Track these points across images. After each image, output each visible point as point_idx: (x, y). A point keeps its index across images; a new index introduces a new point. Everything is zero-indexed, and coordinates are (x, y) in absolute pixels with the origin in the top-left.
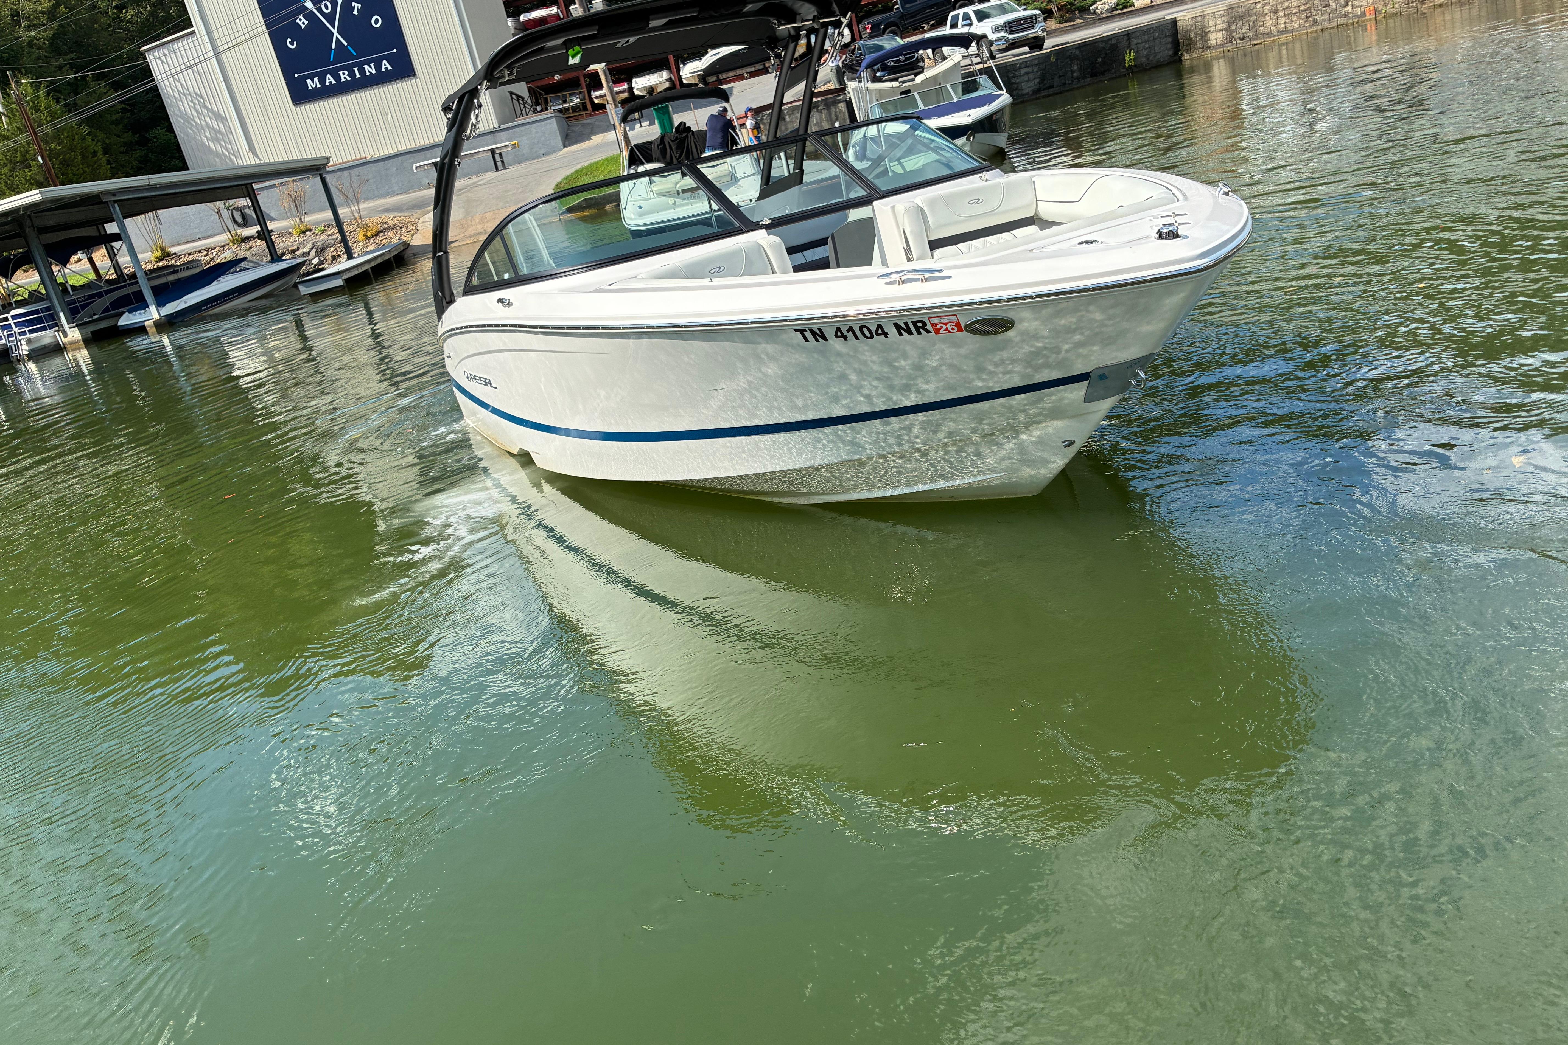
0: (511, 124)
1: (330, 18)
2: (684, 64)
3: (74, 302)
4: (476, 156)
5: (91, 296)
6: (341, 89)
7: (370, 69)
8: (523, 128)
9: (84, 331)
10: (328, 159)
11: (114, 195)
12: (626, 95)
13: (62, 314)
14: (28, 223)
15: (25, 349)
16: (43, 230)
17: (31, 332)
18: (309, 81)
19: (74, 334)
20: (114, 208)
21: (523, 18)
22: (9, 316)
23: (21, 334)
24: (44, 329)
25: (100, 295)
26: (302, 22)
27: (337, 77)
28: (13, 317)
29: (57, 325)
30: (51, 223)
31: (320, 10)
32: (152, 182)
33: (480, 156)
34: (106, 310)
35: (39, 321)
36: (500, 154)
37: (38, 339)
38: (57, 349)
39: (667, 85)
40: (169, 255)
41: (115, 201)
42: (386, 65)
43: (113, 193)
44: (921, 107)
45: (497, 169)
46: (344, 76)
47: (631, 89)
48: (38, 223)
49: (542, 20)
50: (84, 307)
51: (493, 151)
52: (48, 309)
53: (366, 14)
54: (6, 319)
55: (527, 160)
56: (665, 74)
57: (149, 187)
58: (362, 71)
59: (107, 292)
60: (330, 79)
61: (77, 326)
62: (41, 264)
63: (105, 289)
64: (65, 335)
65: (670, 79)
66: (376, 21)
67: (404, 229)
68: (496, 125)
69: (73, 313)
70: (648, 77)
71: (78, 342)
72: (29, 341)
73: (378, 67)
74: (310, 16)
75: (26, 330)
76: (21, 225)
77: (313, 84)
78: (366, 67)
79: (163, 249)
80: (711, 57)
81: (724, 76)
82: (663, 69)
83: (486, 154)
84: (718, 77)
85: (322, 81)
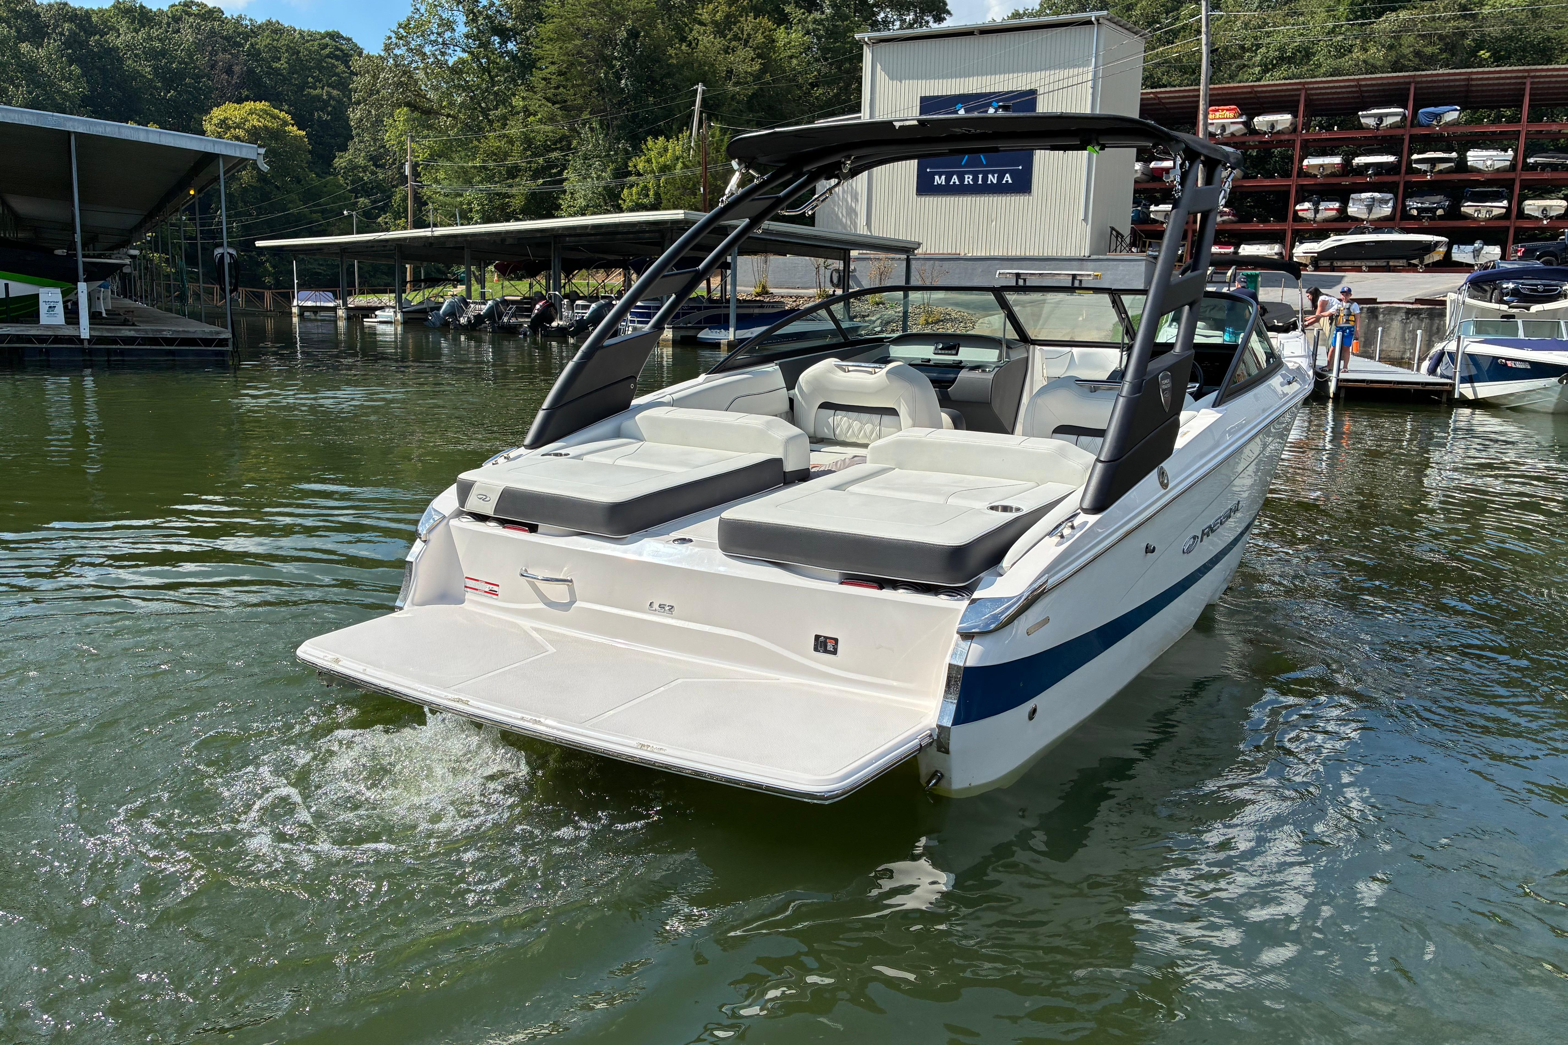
0: (1101, 257)
2: (1301, 243)
4: (1058, 278)
5: (693, 308)
6: (961, 190)
7: (992, 179)
8: (1111, 263)
9: (677, 334)
10: (919, 245)
17: (639, 322)
18: (937, 177)
19: (669, 335)
21: (1153, 165)
23: (632, 322)
25: (699, 309)
27: (961, 179)
33: (1061, 277)
34: (699, 322)
35: (648, 315)
36: (1081, 282)
39: (1276, 257)
40: (767, 293)
42: (1008, 178)
46: (968, 179)
47: (1235, 254)
51: (1074, 277)
56: (1277, 248)
58: (985, 179)
59: (706, 308)
60: (955, 179)
61: (674, 329)
64: (662, 333)
65: (1281, 254)
68: (1087, 254)
69: (675, 317)
70: (1258, 246)
71: (668, 340)
72: (635, 329)
73: (1000, 178)
75: (636, 319)
76: (663, 236)
77: (939, 180)
78: (990, 176)
79: (764, 287)
80: (1331, 242)
81: (1339, 264)
82: (1276, 243)
83: (1066, 277)
84: (1332, 263)
85: (948, 180)
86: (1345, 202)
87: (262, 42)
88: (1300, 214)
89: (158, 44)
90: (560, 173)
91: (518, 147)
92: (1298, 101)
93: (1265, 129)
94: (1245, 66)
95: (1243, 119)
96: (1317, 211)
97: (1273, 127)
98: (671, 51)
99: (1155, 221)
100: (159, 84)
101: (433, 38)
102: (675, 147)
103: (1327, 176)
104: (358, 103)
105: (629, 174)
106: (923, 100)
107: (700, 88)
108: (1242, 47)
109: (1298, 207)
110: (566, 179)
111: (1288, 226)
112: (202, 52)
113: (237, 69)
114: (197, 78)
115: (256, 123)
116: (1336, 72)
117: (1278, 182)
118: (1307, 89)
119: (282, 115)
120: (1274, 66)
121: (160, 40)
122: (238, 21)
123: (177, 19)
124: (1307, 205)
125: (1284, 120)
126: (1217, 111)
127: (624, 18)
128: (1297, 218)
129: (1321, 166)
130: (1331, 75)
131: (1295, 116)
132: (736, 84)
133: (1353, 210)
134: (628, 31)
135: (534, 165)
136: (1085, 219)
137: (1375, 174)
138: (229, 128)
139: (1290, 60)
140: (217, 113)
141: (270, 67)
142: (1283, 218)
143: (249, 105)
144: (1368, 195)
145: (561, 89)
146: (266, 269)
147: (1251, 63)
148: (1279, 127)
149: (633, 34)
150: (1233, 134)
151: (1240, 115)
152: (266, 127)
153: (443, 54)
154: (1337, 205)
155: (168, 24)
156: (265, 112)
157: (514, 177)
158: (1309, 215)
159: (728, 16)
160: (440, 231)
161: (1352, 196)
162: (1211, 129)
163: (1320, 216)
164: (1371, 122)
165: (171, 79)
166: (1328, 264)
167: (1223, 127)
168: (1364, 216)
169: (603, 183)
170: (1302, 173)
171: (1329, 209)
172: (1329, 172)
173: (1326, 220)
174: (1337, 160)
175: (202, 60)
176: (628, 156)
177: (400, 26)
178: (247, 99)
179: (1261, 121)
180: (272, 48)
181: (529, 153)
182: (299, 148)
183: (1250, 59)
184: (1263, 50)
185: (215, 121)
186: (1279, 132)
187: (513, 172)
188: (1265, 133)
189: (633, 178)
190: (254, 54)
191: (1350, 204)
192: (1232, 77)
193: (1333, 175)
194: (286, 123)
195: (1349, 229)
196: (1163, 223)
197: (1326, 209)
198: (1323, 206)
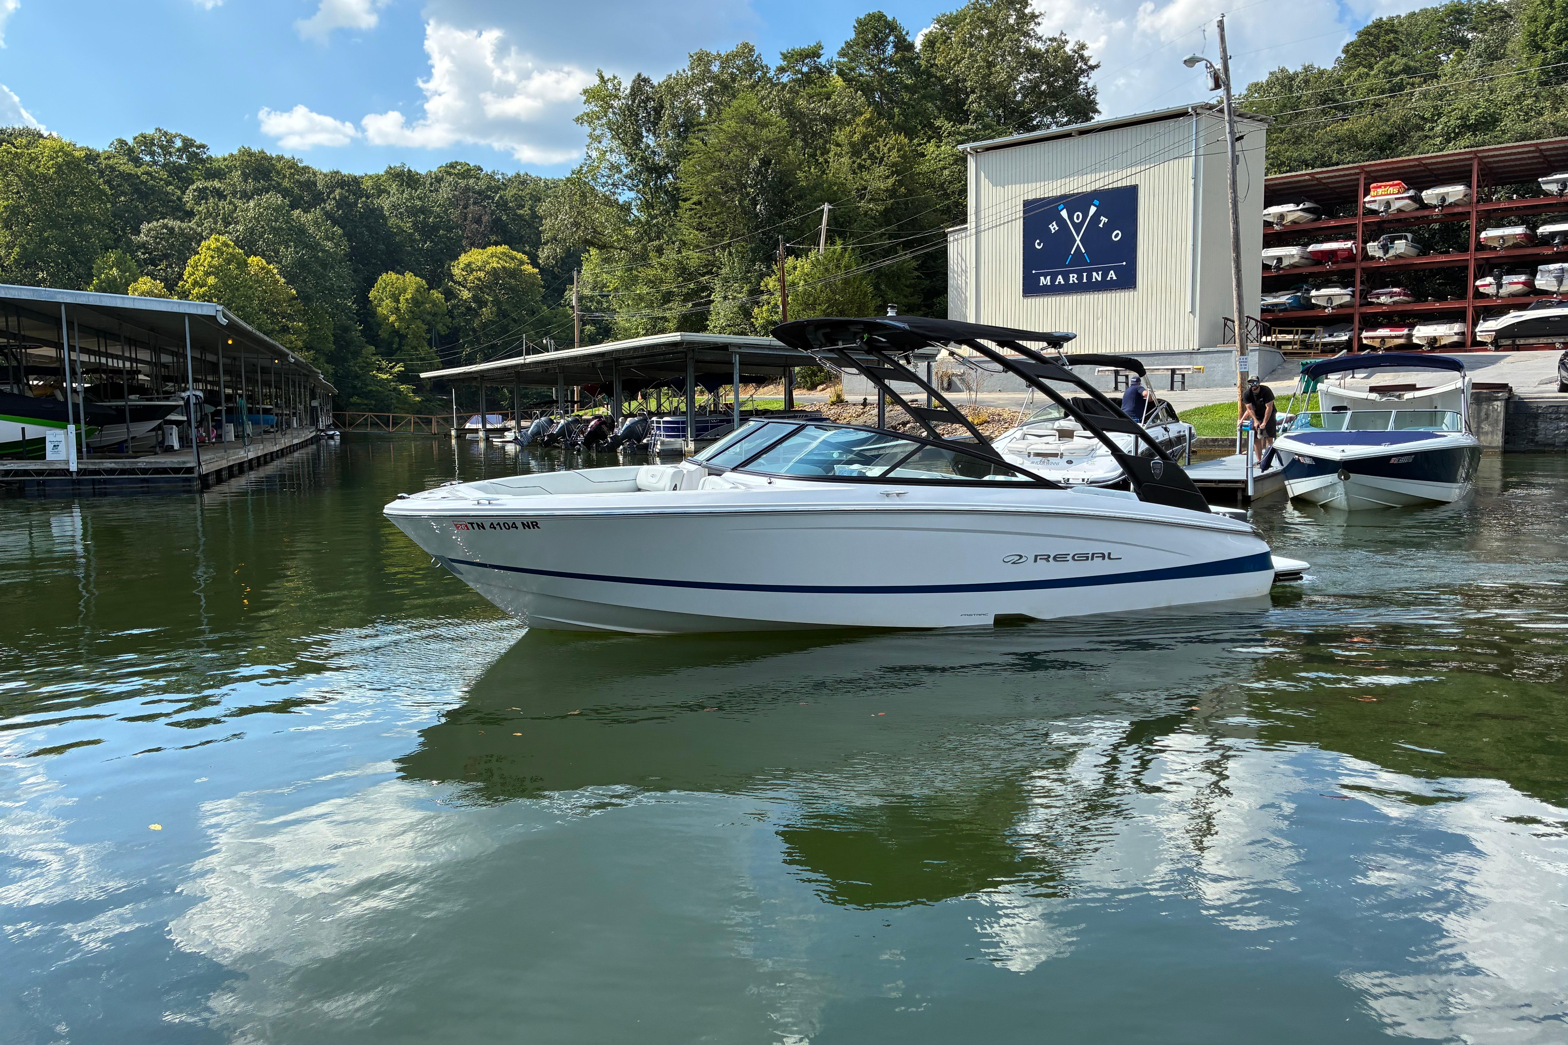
0: (1211, 349)
1: (1078, 227)
2: (1485, 320)
3: (707, 421)
4: (1156, 373)
5: (722, 421)
6: (1067, 289)
7: (1097, 276)
8: (1222, 355)
9: (699, 445)
11: (739, 347)
12: (1401, 341)
13: (689, 428)
14: (690, 355)
15: (660, 447)
16: (699, 363)
17: (668, 436)
18: (1042, 278)
19: (691, 446)
20: (735, 357)
21: (1311, 248)
22: (661, 420)
23: (664, 436)
24: (677, 436)
26: (1054, 227)
27: (1066, 279)
28: (664, 422)
29: (684, 436)
30: (708, 359)
31: (1071, 217)
33: (1160, 372)
35: (676, 429)
36: (1183, 375)
37: (670, 443)
38: (679, 454)
39: (1456, 338)
40: (842, 401)
41: (737, 352)
42: (1112, 275)
44: (1344, 427)
45: (1172, 389)
46: (1073, 278)
47: (1409, 336)
48: (697, 356)
49: (1333, 253)
50: (713, 427)
51: (1173, 371)
52: (683, 422)
53: (1110, 229)
54: (659, 422)
55: (1216, 386)
56: (1457, 327)
58: (1090, 277)
60: (1060, 279)
61: (695, 440)
64: (686, 444)
65: (1463, 333)
66: (1117, 235)
68: (1196, 347)
70: (1435, 327)
72: (662, 443)
73: (1104, 276)
74: (1061, 222)
75: (666, 433)
77: (1044, 281)
78: (1094, 274)
79: (839, 396)
80: (1511, 318)
81: (1522, 342)
82: (1457, 322)
83: (1166, 372)
84: (1514, 342)
85: (1053, 280)
86: (1534, 274)
87: (509, 193)
88: (1481, 289)
89: (419, 203)
90: (709, 295)
91: (670, 274)
92: (1471, 171)
93: (1435, 202)
94: (1426, 137)
95: (1411, 193)
96: (1500, 286)
97: (1443, 199)
98: (800, 174)
99: (1315, 306)
100: (418, 238)
101: (604, 180)
102: (804, 265)
103: (1509, 247)
104: (546, 244)
105: (762, 292)
106: (1026, 203)
107: (826, 207)
108: (1423, 118)
109: (1478, 283)
110: (713, 301)
111: (1469, 304)
112: (456, 206)
113: (485, 219)
114: (449, 229)
115: (495, 265)
116: (1524, 136)
117: (1455, 257)
118: (1480, 158)
119: (519, 255)
120: (1457, 135)
121: (420, 199)
122: (491, 177)
123: (439, 180)
124: (1489, 280)
125: (1455, 192)
126: (1380, 187)
127: (758, 148)
128: (1479, 295)
129: (1502, 237)
130: (1517, 141)
131: (1469, 186)
132: (869, 201)
133: (1541, 282)
134: (760, 160)
135: (685, 290)
136: (1193, 312)
137: (1564, 243)
138: (472, 271)
139: (1474, 128)
140: (464, 259)
141: (516, 214)
142: (1462, 296)
143: (491, 249)
144: (1557, 266)
145: (704, 218)
146: (504, 394)
147: (1431, 134)
148: (1450, 200)
149: (765, 162)
150: (1399, 210)
151: (1409, 189)
152: (504, 267)
153: (614, 193)
154: (1523, 278)
155: (431, 184)
156: (504, 254)
157: (669, 301)
158: (1491, 290)
159: (864, 137)
160: (532, 358)
161: (1540, 267)
162: (1374, 207)
163: (1503, 291)
164: (1554, 188)
165: (428, 231)
166: (1509, 342)
167: (1388, 204)
168: (1555, 289)
169: (738, 303)
170: (1481, 247)
171: (1514, 283)
172: (1510, 243)
173: (1512, 295)
174: (1520, 230)
175: (455, 214)
176: (762, 276)
177: (573, 173)
178: (489, 244)
179: (1430, 195)
180: (517, 197)
181: (681, 279)
182: (533, 284)
183: (1432, 129)
184: (1444, 119)
185: (462, 266)
186: (1450, 204)
187: (667, 297)
188: (1435, 207)
189: (765, 297)
190: (503, 205)
191: (1538, 277)
192: (1413, 150)
193: (1515, 246)
194: (522, 263)
195: (1530, 304)
196: (1325, 308)
197: (1510, 283)
198: (1506, 279)
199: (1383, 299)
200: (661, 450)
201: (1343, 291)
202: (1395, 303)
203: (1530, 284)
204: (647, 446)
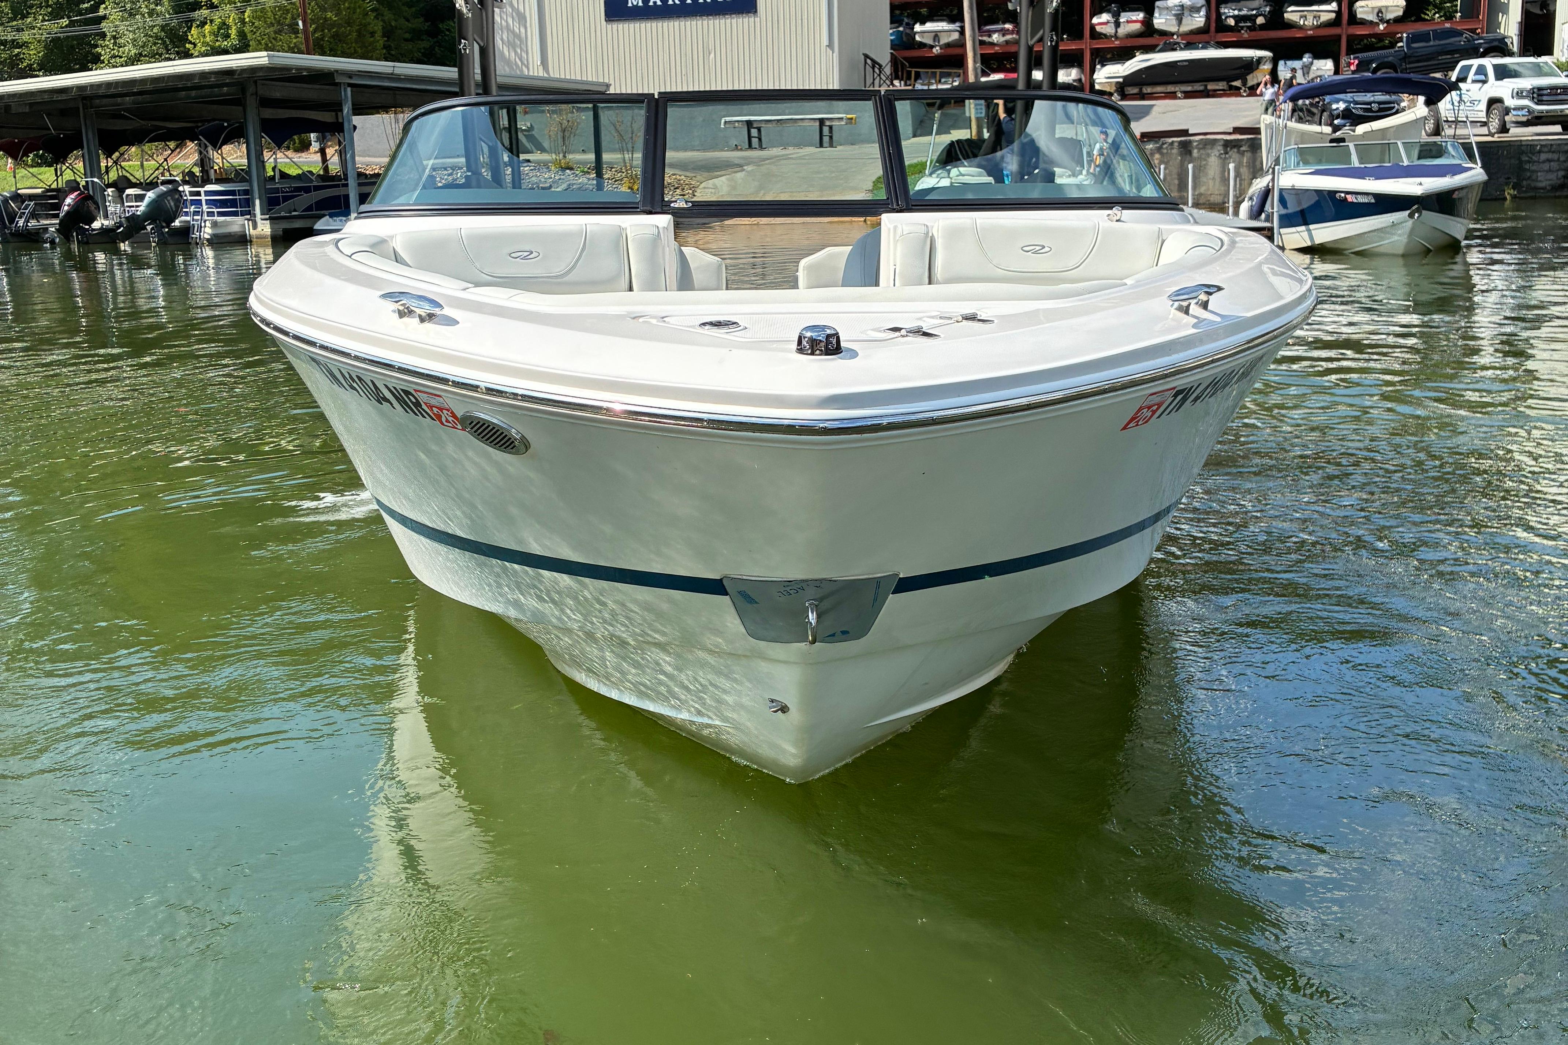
2: (1103, 66)
3: (277, 190)
4: (800, 124)
6: (665, 13)
9: (276, 226)
10: (608, 86)
11: (350, 77)
13: (257, 202)
14: (251, 89)
15: (207, 232)
16: (266, 102)
17: (221, 214)
19: (264, 228)
20: (345, 91)
22: (202, 190)
23: (211, 214)
24: (235, 214)
25: (307, 190)
28: (207, 193)
29: (249, 213)
32: (397, 71)
33: (805, 123)
34: (309, 208)
35: (233, 204)
36: (831, 127)
37: (225, 224)
38: (242, 240)
39: (1075, 83)
41: (350, 85)
43: (350, 74)
44: (1355, 162)
45: (821, 146)
48: (263, 91)
51: (822, 121)
52: (246, 192)
54: (198, 194)
55: (863, 141)
56: (1075, 73)
57: (392, 77)
59: (317, 188)
61: (270, 219)
62: (252, 140)
63: (315, 184)
64: (255, 227)
65: (1080, 80)
67: (678, 191)
69: (271, 204)
71: (265, 237)
72: (215, 224)
75: (215, 210)
76: (243, 90)
80: (1138, 63)
81: (1148, 90)
82: (1075, 66)
83: (812, 123)
84: (1141, 89)
86: (1149, 12)
88: (1098, 28)
96: (1117, 24)
99: (922, 45)
109: (1095, 20)
111: (1086, 45)
124: (1105, 17)
128: (1095, 35)
133: (1160, 21)
136: (830, 45)
142: (1078, 35)
154: (1141, 16)
158: (1109, 30)
161: (1158, 3)
163: (1122, 31)
166: (1135, 90)
168: (1173, 29)
171: (1132, 21)
173: (1130, 36)
191: (1156, 14)
195: (1157, 46)
196: (932, 47)
197: (1128, 22)
198: (1124, 17)
199: (995, 37)
200: (214, 236)
201: (951, 27)
202: (1007, 42)
203: (1148, 23)
204: (186, 230)
